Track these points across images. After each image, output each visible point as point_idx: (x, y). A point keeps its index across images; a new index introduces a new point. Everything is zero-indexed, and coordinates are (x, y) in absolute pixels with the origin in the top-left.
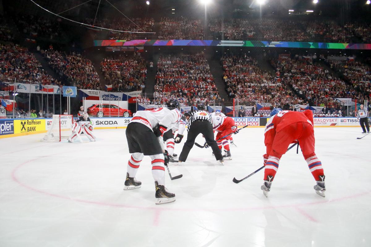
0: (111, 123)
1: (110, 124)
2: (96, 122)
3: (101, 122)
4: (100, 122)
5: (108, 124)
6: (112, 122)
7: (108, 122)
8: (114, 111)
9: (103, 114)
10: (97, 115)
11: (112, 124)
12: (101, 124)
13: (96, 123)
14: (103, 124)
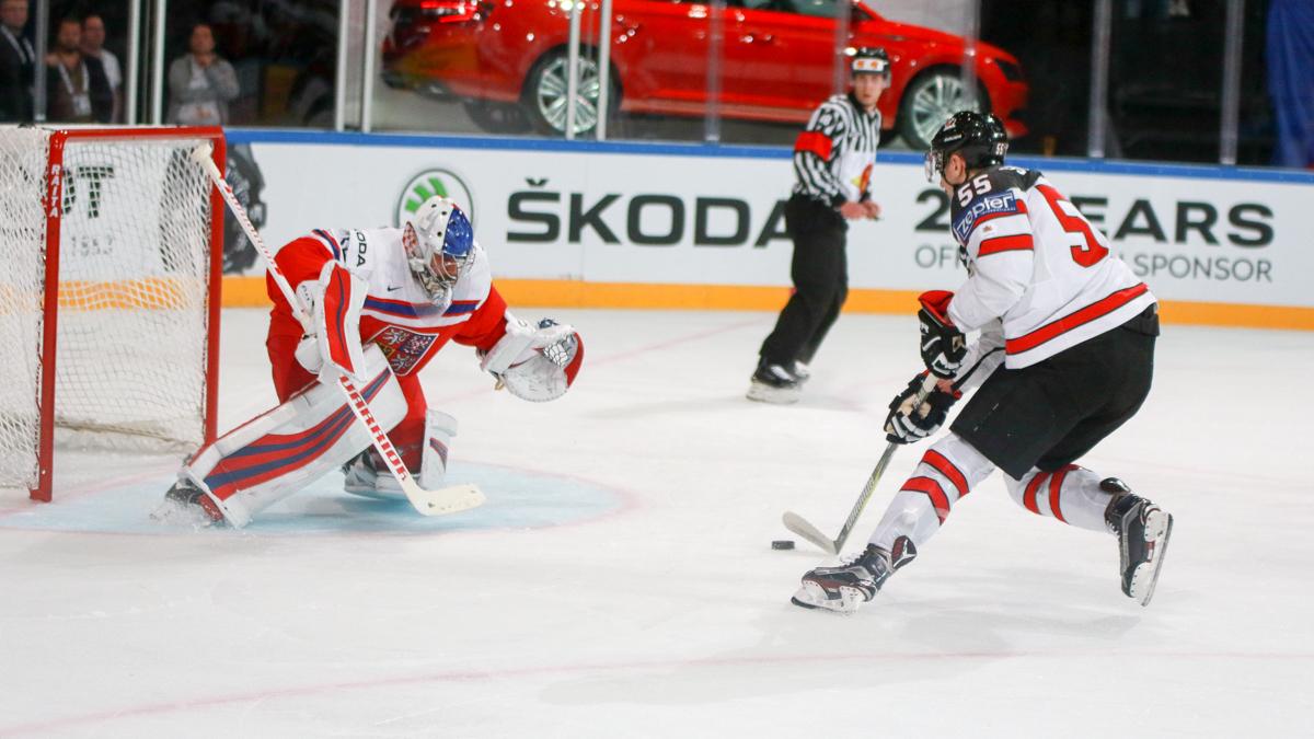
0: (722, 222)
1: (702, 238)
2: (515, 199)
3: (576, 200)
4: (562, 210)
5: (675, 236)
6: (742, 209)
7: (676, 205)
8: (761, 50)
9: (619, 87)
10: (528, 86)
11: (740, 237)
12: (574, 236)
13: (515, 212)
14: (607, 236)
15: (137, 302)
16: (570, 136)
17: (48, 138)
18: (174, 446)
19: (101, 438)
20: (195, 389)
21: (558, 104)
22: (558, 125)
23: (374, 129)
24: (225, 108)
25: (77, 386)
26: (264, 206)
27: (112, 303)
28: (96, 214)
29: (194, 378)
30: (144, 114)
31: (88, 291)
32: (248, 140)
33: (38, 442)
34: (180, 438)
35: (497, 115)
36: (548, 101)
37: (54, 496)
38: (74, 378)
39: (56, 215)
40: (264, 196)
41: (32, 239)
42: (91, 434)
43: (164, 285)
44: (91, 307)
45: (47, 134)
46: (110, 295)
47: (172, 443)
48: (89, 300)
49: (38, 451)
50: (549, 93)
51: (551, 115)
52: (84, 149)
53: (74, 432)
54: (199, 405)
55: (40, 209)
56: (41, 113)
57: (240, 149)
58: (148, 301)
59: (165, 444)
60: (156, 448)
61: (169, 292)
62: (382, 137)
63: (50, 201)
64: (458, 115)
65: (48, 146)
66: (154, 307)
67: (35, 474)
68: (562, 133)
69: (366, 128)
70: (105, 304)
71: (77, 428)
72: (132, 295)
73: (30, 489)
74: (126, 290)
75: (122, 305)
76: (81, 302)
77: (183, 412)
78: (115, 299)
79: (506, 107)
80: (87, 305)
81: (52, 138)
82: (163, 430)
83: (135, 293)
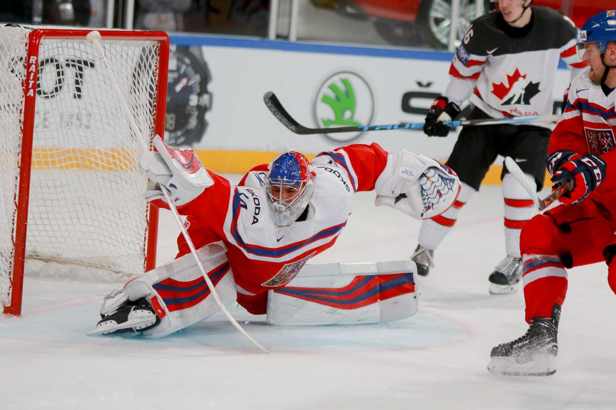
10: (423, 9)
15: (97, 164)
16: (452, 49)
17: (27, 35)
18: (121, 277)
19: (64, 268)
20: (139, 234)
21: (445, 24)
22: (444, 41)
23: (298, 39)
24: (180, 18)
25: (48, 228)
26: (211, 95)
27: (78, 166)
28: (79, 96)
29: (140, 226)
30: (119, 20)
31: (59, 155)
32: (201, 43)
33: (12, 270)
34: (127, 271)
35: (399, 31)
36: (438, 21)
37: (22, 311)
38: (46, 222)
39: (32, 95)
40: (211, 87)
41: (13, 112)
42: (58, 265)
43: (118, 153)
44: (61, 167)
45: (28, 31)
46: (76, 158)
47: (120, 275)
48: (60, 162)
49: (12, 276)
50: (439, 15)
51: (439, 32)
52: (59, 45)
53: (45, 263)
54: (143, 246)
55: (20, 90)
56: (39, 16)
57: (194, 50)
58: (105, 164)
59: (115, 275)
60: (107, 278)
61: (122, 158)
62: (305, 45)
63: (28, 84)
64: (368, 30)
65: (28, 42)
66: (111, 169)
67: (9, 294)
68: (445, 47)
69: (293, 38)
70: (72, 165)
71: (47, 261)
72: (93, 160)
73: (3, 306)
74: (89, 155)
75: (86, 167)
76: (54, 163)
77: (129, 251)
78: (80, 162)
79: (405, 25)
80: (58, 165)
81: (31, 35)
82: (114, 264)
83: (95, 157)
